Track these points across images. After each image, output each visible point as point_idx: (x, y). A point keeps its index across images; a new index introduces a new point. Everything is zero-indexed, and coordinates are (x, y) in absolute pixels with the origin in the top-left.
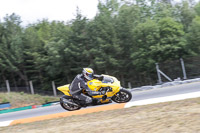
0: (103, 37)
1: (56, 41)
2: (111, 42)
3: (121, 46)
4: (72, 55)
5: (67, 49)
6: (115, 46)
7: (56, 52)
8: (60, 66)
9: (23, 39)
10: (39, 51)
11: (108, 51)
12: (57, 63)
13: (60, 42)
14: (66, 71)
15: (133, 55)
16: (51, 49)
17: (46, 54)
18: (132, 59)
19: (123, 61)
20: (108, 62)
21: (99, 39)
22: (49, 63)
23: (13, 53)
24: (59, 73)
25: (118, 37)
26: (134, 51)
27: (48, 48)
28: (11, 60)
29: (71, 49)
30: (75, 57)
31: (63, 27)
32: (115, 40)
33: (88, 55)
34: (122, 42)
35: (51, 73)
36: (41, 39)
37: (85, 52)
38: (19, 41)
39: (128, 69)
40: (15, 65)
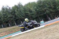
0: (48, 4)
1: (34, 7)
2: (50, 5)
3: (53, 6)
4: (39, 11)
5: (37, 9)
6: (52, 6)
7: (34, 11)
8: (36, 15)
9: (24, 8)
10: (29, 11)
11: (50, 8)
12: (35, 14)
14: (38, 16)
15: (57, 8)
16: (33, 10)
17: (31, 12)
18: (57, 9)
19: (55, 10)
20: (50, 11)
21: (47, 5)
22: (33, 14)
23: (22, 13)
24: (36, 17)
25: (52, 3)
26: (57, 7)
27: (32, 10)
28: (22, 15)
29: (39, 9)
30: (40, 11)
31: (35, 3)
32: (51, 4)
33: (44, 10)
34: (53, 4)
35: (34, 17)
36: (29, 8)
38: (23, 9)
39: (57, 12)
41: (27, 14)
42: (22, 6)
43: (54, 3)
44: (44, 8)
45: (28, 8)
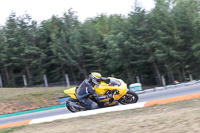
0: (163, 30)
1: (116, 34)
2: (171, 34)
3: (182, 38)
4: (131, 48)
5: (126, 42)
6: (176, 37)
7: (115, 45)
8: (120, 59)
9: (81, 32)
10: (98, 44)
11: (168, 43)
12: (117, 56)
13: (119, 35)
14: (126, 65)
15: (194, 47)
16: (111, 42)
17: (105, 47)
18: (194, 51)
19: (184, 53)
20: (169, 55)
21: (159, 31)
22: (108, 57)
23: (72, 47)
24: (118, 66)
25: (179, 29)
26: (194, 43)
27: (107, 42)
28: (71, 54)
29: (131, 41)
30: (135, 50)
31: (122, 20)
32: (175, 31)
33: (148, 48)
34: (182, 34)
35: (110, 66)
36: (100, 32)
37: (145, 44)
38: (78, 35)
40: (75, 59)
41: (91, 51)
42: (77, 23)
43: (184, 29)
44: (150, 40)
45: (95, 31)
